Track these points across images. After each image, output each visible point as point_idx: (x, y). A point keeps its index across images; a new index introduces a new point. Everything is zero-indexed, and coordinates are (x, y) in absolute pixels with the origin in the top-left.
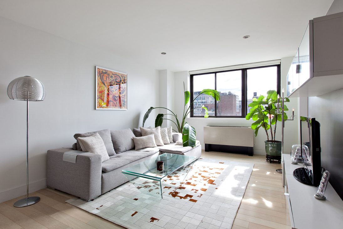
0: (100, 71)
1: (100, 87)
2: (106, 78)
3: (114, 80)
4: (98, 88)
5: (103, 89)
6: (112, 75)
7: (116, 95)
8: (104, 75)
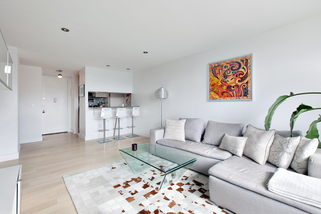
0: (212, 67)
1: (212, 81)
2: (219, 71)
3: (229, 69)
4: (211, 82)
5: (215, 82)
6: (227, 65)
7: (231, 85)
8: (216, 68)
